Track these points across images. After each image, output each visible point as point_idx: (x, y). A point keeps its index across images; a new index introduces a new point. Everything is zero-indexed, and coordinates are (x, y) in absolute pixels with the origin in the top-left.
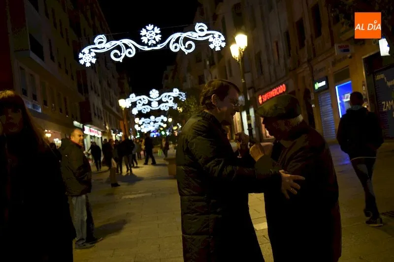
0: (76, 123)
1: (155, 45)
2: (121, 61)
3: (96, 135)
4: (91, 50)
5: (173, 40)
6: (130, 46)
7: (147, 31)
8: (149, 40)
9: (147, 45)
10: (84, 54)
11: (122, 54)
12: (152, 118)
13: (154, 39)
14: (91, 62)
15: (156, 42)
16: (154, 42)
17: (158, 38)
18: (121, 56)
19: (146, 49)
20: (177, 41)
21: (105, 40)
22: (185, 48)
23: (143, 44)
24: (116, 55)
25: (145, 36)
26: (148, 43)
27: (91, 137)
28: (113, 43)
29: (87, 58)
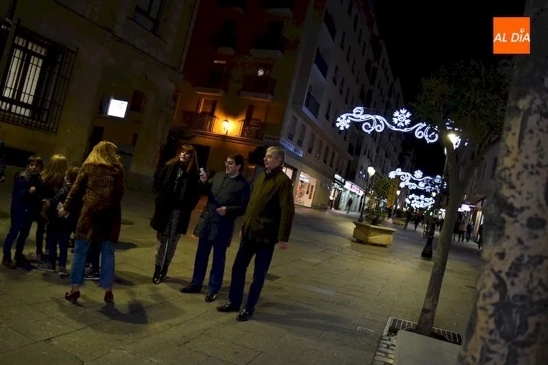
0: (337, 176)
1: (402, 128)
3: (357, 193)
5: (420, 128)
7: (400, 114)
8: (398, 122)
9: (396, 126)
12: (422, 197)
13: (404, 123)
14: (344, 127)
16: (403, 125)
17: (407, 122)
19: (394, 128)
20: (423, 130)
21: (362, 112)
22: (428, 137)
23: (392, 124)
24: (367, 127)
25: (397, 117)
27: (351, 193)
28: (368, 116)
29: (343, 123)
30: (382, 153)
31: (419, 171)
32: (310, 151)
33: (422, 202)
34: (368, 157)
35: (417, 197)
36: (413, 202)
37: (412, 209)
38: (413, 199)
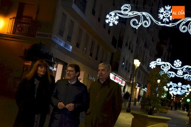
1: (168, 23)
2: (137, 29)
3: (120, 83)
4: (117, 14)
5: (184, 23)
6: (147, 18)
7: (165, 10)
8: (164, 17)
10: (111, 15)
11: (139, 23)
12: (180, 84)
13: (169, 18)
14: (113, 23)
15: (169, 20)
16: (168, 20)
19: (160, 24)
21: (129, 9)
23: (158, 19)
24: (134, 23)
25: (162, 13)
26: (162, 20)
28: (136, 13)
29: (112, 19)
30: (142, 44)
31: (178, 61)
32: (78, 45)
33: (180, 89)
34: (129, 48)
35: (175, 85)
36: (170, 89)
37: (169, 95)
38: (171, 86)
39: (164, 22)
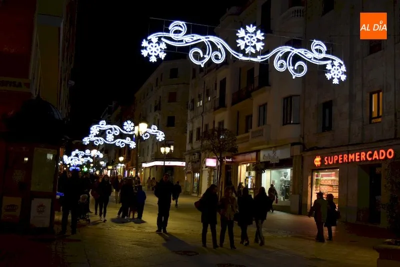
2: (202, 66)
4: (162, 39)
6: (219, 47)
10: (150, 42)
11: (205, 56)
15: (256, 51)
18: (204, 58)
26: (244, 50)
39: (248, 54)
